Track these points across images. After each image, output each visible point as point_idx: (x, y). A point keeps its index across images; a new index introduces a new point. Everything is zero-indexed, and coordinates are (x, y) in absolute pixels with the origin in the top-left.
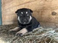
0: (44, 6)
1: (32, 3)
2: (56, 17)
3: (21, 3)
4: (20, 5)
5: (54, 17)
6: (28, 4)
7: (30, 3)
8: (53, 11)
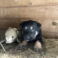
0: (45, 14)
1: (29, 8)
2: (56, 27)
3: (12, 6)
4: (11, 7)
5: (54, 27)
6: (23, 8)
7: (27, 8)
8: (54, 21)
